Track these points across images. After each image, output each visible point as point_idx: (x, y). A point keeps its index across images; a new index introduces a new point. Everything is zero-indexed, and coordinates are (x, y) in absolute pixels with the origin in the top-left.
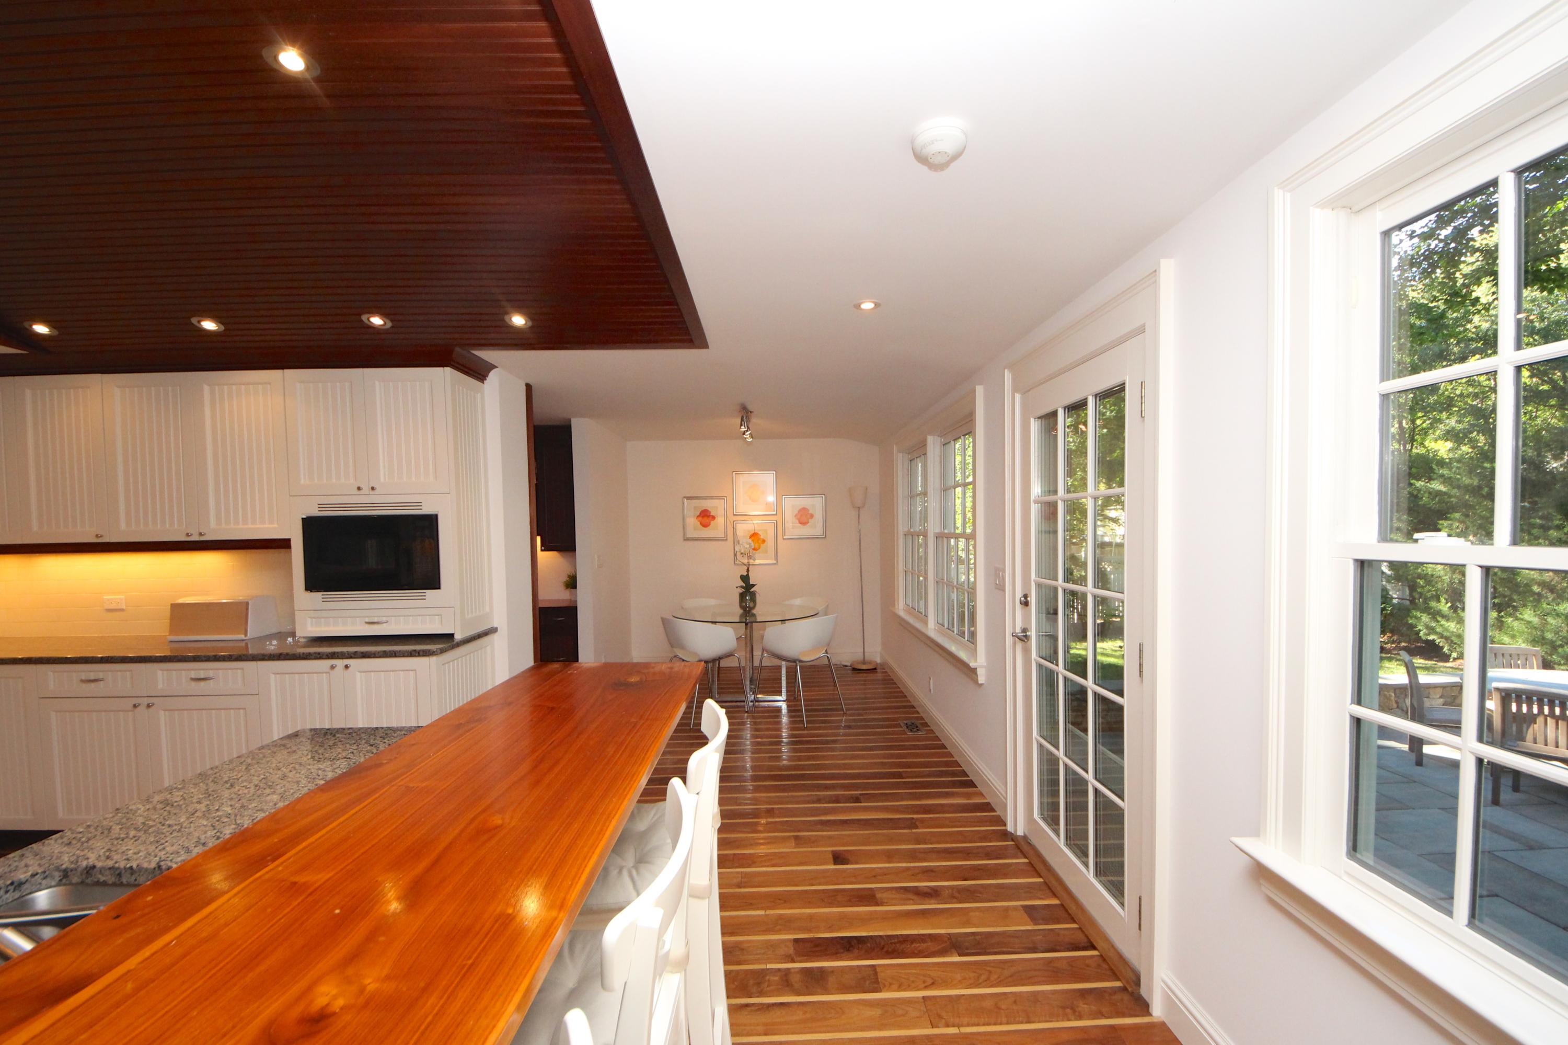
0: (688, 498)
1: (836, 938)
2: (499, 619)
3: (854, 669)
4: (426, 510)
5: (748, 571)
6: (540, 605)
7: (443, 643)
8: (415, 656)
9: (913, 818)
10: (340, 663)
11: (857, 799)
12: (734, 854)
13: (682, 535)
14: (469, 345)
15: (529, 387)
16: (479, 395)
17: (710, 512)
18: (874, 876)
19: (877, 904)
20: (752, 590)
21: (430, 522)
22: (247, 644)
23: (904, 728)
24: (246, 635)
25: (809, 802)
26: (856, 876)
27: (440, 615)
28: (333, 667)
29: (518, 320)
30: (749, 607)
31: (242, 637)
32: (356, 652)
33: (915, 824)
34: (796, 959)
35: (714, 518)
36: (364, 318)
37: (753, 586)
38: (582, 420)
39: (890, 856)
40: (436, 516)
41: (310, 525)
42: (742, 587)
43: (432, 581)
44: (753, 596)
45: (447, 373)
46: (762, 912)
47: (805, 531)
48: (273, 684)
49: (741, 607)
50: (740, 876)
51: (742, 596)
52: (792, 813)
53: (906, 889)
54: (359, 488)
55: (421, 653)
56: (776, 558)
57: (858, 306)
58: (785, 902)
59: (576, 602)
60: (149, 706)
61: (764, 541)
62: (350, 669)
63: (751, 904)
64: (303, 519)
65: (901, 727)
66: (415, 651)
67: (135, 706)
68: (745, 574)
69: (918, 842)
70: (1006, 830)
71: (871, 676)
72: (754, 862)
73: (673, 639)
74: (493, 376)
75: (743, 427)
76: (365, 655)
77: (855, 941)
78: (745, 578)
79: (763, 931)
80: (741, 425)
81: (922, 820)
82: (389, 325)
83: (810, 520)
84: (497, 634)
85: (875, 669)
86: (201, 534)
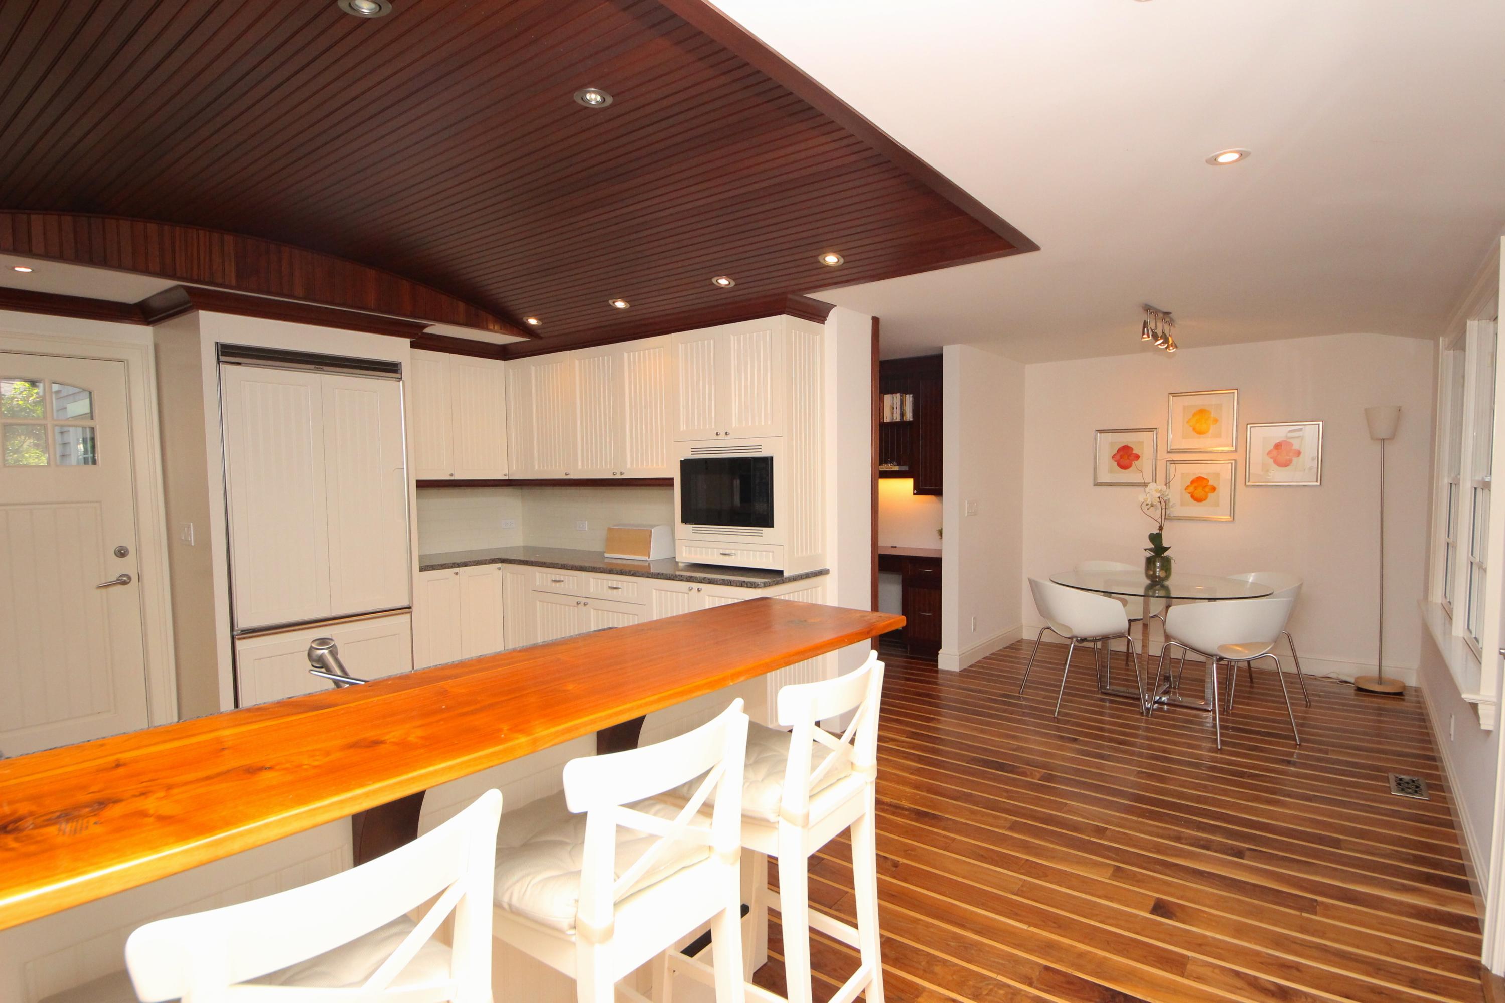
0: (1101, 431)
1: (1100, 986)
2: (830, 562)
3: (1359, 689)
4: (764, 454)
5: (1161, 528)
6: (881, 552)
7: (770, 579)
8: (744, 587)
9: (1316, 901)
10: (696, 586)
11: (1239, 853)
12: (1027, 860)
13: (1092, 479)
14: (800, 290)
15: (876, 321)
16: (818, 337)
17: (1132, 449)
18: (1201, 945)
19: (1182, 975)
20: (1166, 554)
21: (766, 464)
22: (649, 564)
23: (1393, 784)
24: (649, 557)
25: (1158, 836)
26: (1172, 936)
27: (773, 552)
28: (690, 589)
29: (831, 259)
30: (1159, 577)
31: (646, 558)
32: (705, 578)
33: (1315, 907)
34: (1035, 984)
35: (1137, 457)
36: (714, 280)
37: (1167, 549)
38: (952, 346)
39: (1239, 931)
40: (772, 458)
41: (687, 466)
42: (1151, 550)
43: (765, 519)
44: (1167, 564)
45: (783, 320)
46: (1025, 927)
47: (1279, 476)
48: (654, 597)
49: (1148, 576)
50: (1021, 883)
51: (1150, 562)
52: (1130, 841)
53: (1237, 974)
54: (717, 434)
55: (749, 585)
56: (1233, 513)
57: (1214, 161)
58: (1059, 927)
59: (941, 551)
60: (585, 604)
61: (1213, 489)
62: (702, 592)
63: (1016, 914)
64: (681, 461)
65: (1388, 782)
66: (744, 582)
67: (578, 603)
68: (1156, 531)
69: (1303, 930)
70: (1479, 962)
71: (1390, 704)
72: (1047, 876)
73: (1043, 608)
74: (832, 316)
75: (1145, 336)
76: (711, 582)
77: (1122, 999)
78: (1156, 538)
79: (1014, 944)
80: (1144, 334)
81: (1327, 906)
82: (733, 284)
83: (1295, 460)
84: (829, 575)
85: (1400, 694)
86: (621, 474)
